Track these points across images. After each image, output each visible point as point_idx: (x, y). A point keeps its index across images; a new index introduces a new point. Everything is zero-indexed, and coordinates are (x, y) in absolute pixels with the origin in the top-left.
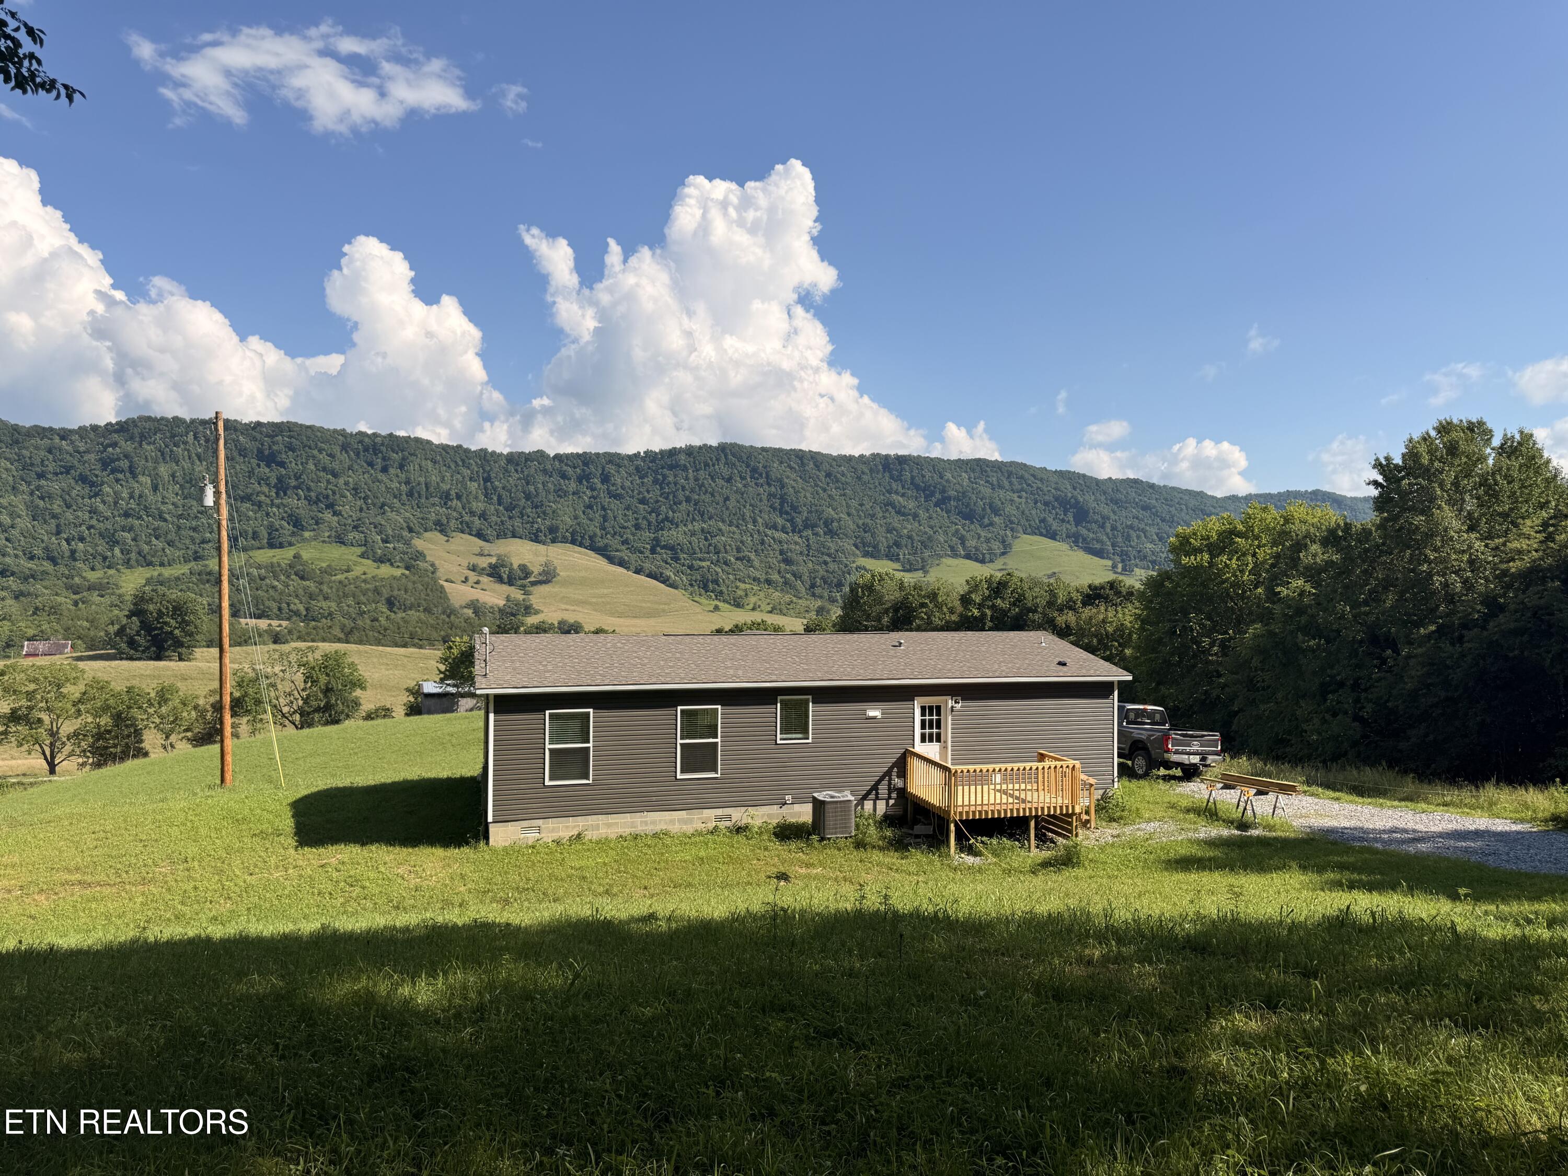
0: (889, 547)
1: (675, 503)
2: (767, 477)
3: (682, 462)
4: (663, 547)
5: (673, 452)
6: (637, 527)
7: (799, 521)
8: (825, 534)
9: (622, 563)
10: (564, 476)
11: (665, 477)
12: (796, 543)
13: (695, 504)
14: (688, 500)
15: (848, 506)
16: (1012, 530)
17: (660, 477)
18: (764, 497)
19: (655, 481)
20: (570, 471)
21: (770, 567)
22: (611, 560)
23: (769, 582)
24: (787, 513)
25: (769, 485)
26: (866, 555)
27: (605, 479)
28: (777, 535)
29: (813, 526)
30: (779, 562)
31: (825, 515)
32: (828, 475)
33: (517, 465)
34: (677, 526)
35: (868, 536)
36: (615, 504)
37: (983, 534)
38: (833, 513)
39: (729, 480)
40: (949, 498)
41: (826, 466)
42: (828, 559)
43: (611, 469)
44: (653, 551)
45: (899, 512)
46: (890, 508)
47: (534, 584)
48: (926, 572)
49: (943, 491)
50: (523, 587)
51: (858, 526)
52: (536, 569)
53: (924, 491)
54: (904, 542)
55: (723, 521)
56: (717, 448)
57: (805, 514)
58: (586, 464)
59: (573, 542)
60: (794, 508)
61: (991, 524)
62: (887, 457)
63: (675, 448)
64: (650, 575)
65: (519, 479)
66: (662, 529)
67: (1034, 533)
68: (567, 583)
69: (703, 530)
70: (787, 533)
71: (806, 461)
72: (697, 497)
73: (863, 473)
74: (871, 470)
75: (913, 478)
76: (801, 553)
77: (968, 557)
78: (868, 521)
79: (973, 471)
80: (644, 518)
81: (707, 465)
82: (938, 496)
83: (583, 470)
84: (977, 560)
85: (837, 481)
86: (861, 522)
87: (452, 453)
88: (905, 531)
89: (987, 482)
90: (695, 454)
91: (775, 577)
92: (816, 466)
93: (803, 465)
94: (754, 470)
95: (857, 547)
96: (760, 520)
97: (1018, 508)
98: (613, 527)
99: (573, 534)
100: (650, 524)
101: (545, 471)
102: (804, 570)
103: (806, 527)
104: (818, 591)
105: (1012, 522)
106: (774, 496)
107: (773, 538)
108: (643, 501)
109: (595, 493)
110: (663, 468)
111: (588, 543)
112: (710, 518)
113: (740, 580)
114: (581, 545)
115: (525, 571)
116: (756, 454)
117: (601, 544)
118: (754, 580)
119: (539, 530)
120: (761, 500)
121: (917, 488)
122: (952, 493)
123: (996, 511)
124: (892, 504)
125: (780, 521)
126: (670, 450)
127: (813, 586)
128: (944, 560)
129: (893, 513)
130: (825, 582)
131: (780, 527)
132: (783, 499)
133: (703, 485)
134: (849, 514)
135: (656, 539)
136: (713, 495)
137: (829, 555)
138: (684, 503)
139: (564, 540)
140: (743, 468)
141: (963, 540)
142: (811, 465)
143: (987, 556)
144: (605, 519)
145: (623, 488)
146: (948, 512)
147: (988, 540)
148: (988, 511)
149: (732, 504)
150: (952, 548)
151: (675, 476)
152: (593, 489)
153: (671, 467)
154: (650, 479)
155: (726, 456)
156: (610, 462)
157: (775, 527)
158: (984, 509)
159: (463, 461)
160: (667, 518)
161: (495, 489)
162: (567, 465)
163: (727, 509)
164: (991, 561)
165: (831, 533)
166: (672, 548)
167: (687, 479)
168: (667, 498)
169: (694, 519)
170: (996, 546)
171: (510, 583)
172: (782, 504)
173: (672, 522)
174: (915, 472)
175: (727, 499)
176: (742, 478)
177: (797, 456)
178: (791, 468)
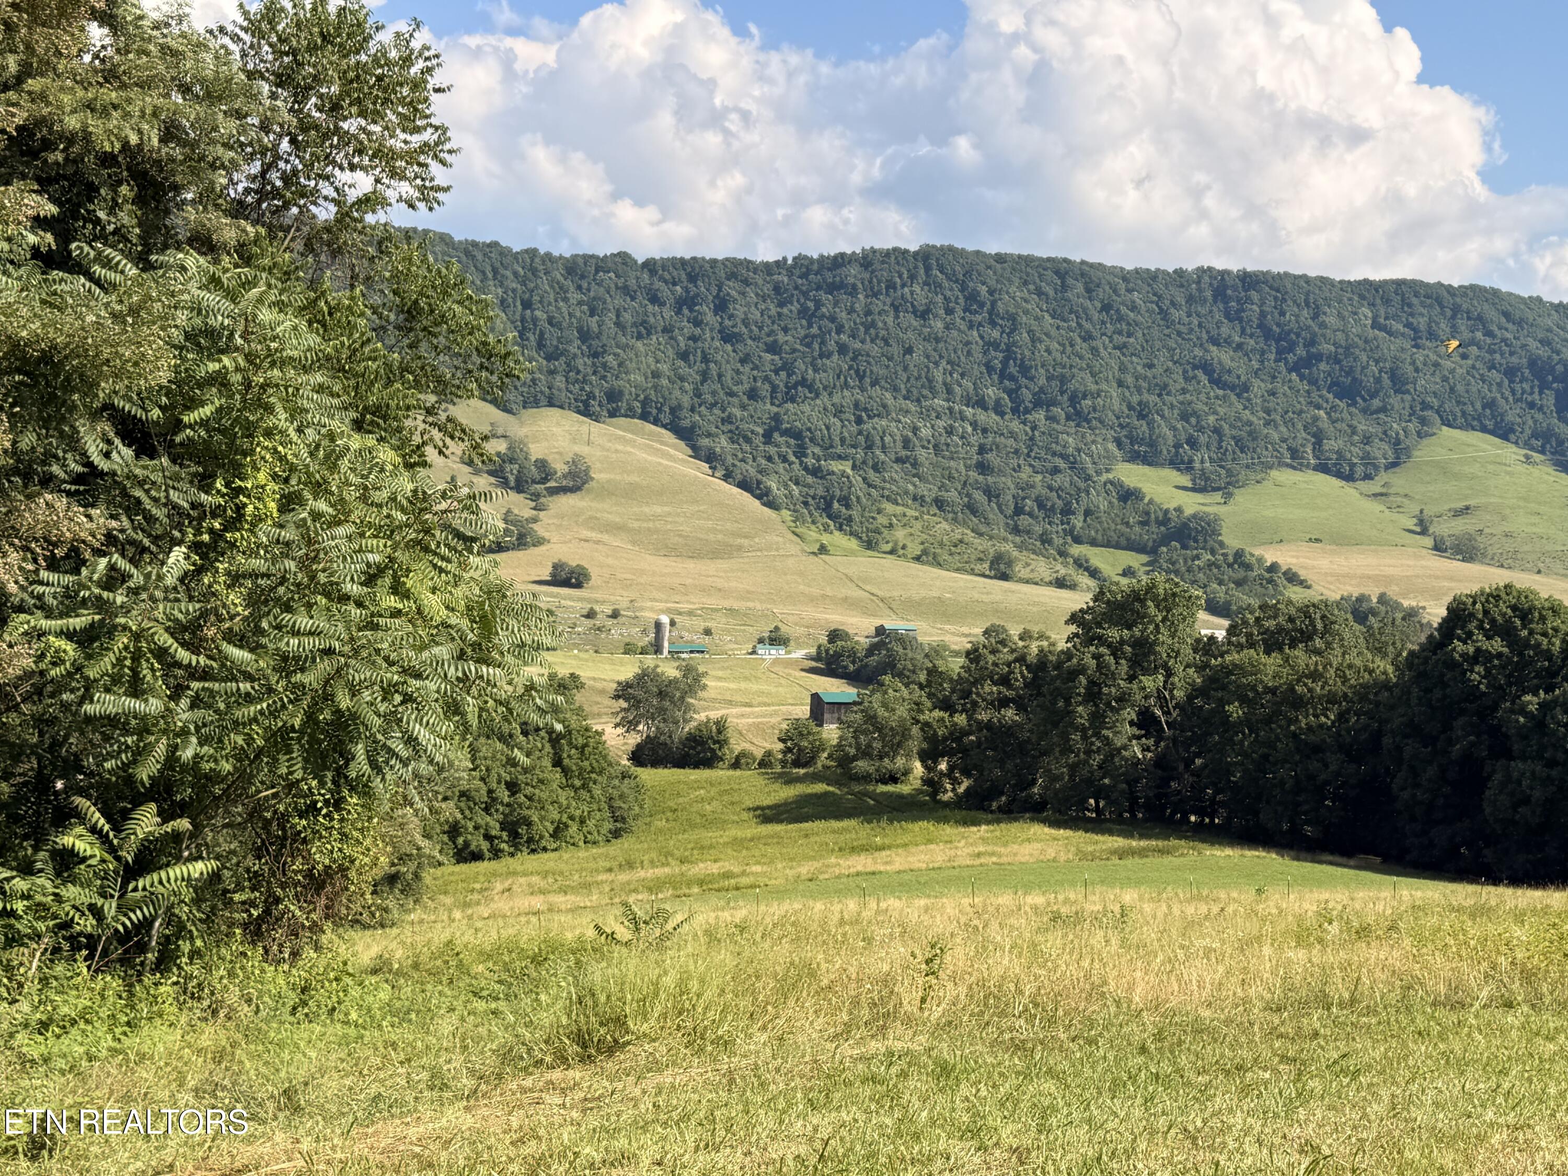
0: (1177, 446)
1: (821, 356)
2: (990, 313)
3: (851, 280)
4: (786, 433)
5: (840, 261)
6: (753, 395)
7: (1027, 395)
8: (1068, 418)
9: (711, 458)
10: (654, 299)
11: (818, 304)
12: (1013, 435)
13: (854, 359)
14: (843, 349)
15: (1123, 369)
16: (1423, 421)
17: (811, 304)
18: (977, 350)
19: (803, 312)
20: (665, 291)
21: (950, 478)
22: (697, 452)
23: (939, 503)
24: (1012, 378)
25: (993, 324)
26: (1134, 457)
27: (721, 306)
28: (983, 417)
29: (1053, 403)
30: (968, 468)
31: (1073, 385)
32: (1106, 308)
33: (583, 277)
34: (817, 396)
35: (1142, 427)
36: (724, 353)
37: (1361, 427)
38: (1089, 379)
39: (924, 315)
40: (1319, 357)
41: (1103, 292)
42: (1062, 464)
43: (731, 289)
44: (768, 437)
45: (1216, 382)
46: (1200, 374)
47: (554, 491)
48: (1228, 496)
49: (1312, 342)
50: (536, 497)
51: (1130, 408)
52: (560, 468)
53: (1278, 341)
54: (1203, 439)
55: (896, 389)
56: (916, 254)
57: (1042, 381)
58: (692, 278)
59: (644, 417)
60: (1025, 370)
61: (1383, 410)
62: (1225, 273)
63: (842, 255)
64: (744, 485)
65: (580, 303)
66: (793, 400)
67: (1468, 426)
68: (608, 491)
69: (856, 405)
70: (1002, 414)
71: (1070, 281)
72: (858, 345)
73: (1173, 304)
74: (1190, 299)
75: (1263, 314)
76: (1016, 452)
77: (1323, 468)
78: (1153, 399)
79: (1387, 302)
80: (766, 379)
81: (891, 286)
82: (1300, 351)
83: (687, 290)
84: (1339, 475)
85: (1120, 319)
86: (1135, 399)
87: (480, 257)
88: (1212, 419)
89: (1408, 325)
90: (877, 265)
91: (952, 495)
92: (1088, 290)
93: (1064, 287)
94: (972, 297)
95: (1119, 444)
96: (957, 389)
97: (1445, 379)
98: (714, 393)
99: (645, 403)
100: (774, 389)
101: (626, 290)
102: (1007, 483)
103: (1037, 404)
104: (1024, 521)
105: (1425, 406)
106: (995, 345)
107: (974, 424)
108: (773, 348)
109: (698, 331)
110: (819, 288)
111: (666, 418)
112: (873, 385)
113: (888, 499)
114: (656, 422)
115: (544, 470)
116: (981, 267)
117: (686, 423)
118: (915, 499)
119: (591, 396)
120: (969, 353)
121: (1267, 334)
122: (1326, 348)
123: (1399, 383)
124: (1206, 367)
125: (991, 393)
126: (836, 257)
127: (1019, 511)
128: (1274, 473)
129: (1204, 379)
130: (1041, 506)
131: (991, 404)
132: (1009, 354)
133: (873, 324)
134: (1120, 384)
135: (776, 418)
136: (886, 342)
137: (1063, 456)
138: (835, 357)
139: (630, 414)
140: (954, 291)
141: (1318, 438)
142: (1080, 288)
143: (1359, 470)
144: (705, 376)
145: (746, 322)
146: (1313, 382)
147: (1367, 440)
148: (1386, 381)
149: (917, 357)
150: (1295, 453)
151: (836, 304)
152: (697, 323)
153: (832, 288)
154: (795, 307)
155: (928, 269)
156: (732, 276)
157: (981, 403)
158: (1378, 380)
159: (495, 271)
160: (803, 382)
161: (535, 320)
162: (661, 279)
163: (905, 369)
164: (1368, 477)
165: (1078, 417)
166: (797, 435)
167: (851, 311)
168: (809, 345)
169: (846, 385)
170: (1381, 451)
171: (519, 489)
172: (1005, 363)
173: (810, 387)
174: (1270, 302)
175: (909, 351)
176: (949, 311)
177: (1057, 273)
178: (1040, 293)
